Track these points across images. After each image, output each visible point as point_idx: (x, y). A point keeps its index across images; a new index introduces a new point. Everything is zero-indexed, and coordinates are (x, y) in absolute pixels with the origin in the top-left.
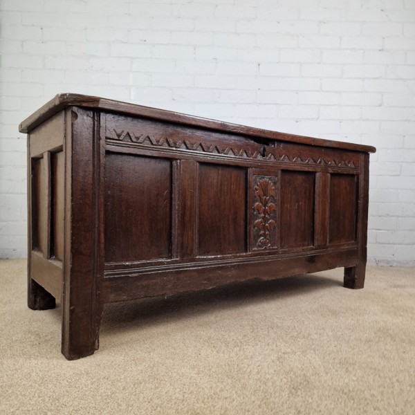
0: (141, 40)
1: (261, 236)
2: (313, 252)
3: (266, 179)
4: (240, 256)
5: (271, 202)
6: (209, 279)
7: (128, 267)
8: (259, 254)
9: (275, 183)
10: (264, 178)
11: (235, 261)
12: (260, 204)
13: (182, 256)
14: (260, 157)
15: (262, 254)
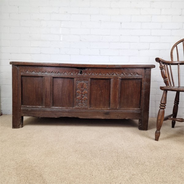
0: (65, 12)
1: (80, 102)
2: (108, 110)
3: (83, 82)
4: (70, 109)
5: (85, 90)
6: (55, 114)
7: (28, 107)
8: (78, 109)
9: (87, 83)
10: (81, 82)
11: (67, 110)
12: (80, 91)
13: (46, 106)
14: (79, 74)
15: (80, 109)
